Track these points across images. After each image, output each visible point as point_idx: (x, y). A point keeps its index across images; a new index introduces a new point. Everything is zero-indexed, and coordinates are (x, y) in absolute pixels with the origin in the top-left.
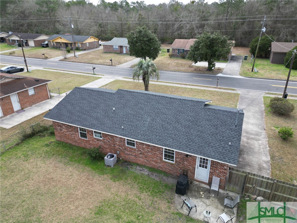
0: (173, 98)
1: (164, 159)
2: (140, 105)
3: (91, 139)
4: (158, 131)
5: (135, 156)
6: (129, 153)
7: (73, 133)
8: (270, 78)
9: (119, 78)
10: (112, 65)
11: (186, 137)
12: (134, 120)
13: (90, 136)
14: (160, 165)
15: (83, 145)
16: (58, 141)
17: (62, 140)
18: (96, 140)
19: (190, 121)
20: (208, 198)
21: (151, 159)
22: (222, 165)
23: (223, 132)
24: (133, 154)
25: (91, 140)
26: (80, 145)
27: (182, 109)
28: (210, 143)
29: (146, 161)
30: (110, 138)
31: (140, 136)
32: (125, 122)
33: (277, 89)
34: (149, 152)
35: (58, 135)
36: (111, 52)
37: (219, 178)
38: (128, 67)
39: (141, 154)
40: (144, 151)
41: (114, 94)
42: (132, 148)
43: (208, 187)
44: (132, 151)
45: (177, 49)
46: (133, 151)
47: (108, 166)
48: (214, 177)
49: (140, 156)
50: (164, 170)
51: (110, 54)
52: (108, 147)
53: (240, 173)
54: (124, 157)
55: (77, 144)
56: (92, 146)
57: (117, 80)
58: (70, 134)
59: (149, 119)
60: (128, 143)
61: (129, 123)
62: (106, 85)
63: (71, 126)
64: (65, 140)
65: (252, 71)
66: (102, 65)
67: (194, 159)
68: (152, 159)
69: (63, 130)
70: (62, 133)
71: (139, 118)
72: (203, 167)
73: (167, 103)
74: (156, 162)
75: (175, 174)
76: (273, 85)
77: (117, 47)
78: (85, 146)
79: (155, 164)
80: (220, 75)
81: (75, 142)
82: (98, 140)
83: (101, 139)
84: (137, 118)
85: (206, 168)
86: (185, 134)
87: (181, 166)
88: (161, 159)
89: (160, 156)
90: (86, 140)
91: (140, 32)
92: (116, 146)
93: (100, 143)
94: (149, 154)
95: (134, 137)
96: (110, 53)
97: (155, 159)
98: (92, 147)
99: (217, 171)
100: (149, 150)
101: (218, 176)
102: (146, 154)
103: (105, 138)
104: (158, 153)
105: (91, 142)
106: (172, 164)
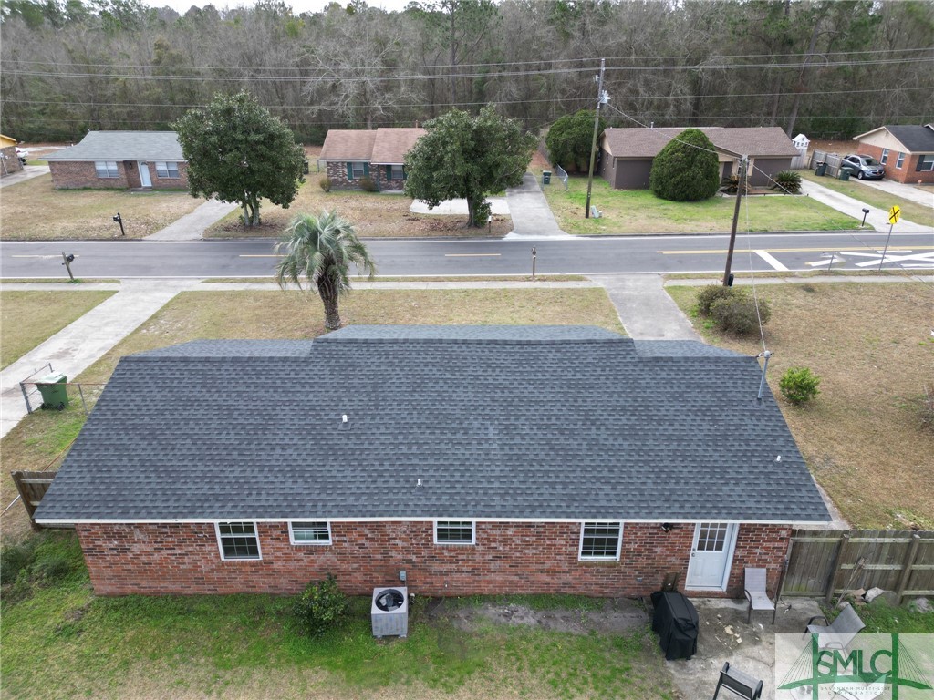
0: (529, 343)
1: (581, 558)
2: (431, 384)
3: (279, 554)
4: (547, 468)
5: (473, 572)
6: (446, 568)
7: (190, 549)
8: (644, 232)
9: (189, 282)
10: (123, 237)
11: (647, 468)
12: (442, 446)
13: (274, 542)
14: (568, 578)
15: (238, 585)
16: (108, 596)
17: (129, 589)
18: (301, 555)
19: (624, 409)
20: (754, 639)
21: (534, 567)
22: (775, 529)
23: (738, 427)
24: (464, 569)
25: (278, 559)
26: (222, 590)
27: (579, 376)
28: (724, 470)
29: (517, 578)
30: (367, 532)
31: (497, 501)
32: (415, 461)
33: (680, 262)
34: (528, 545)
35: (109, 572)
36: (89, 185)
37: (764, 570)
38: (194, 240)
39: (495, 559)
40: (507, 548)
41: (306, 361)
42: (463, 549)
43: (728, 604)
44: (460, 557)
45: (343, 163)
46: (465, 557)
47: (388, 638)
48: (748, 570)
49: (492, 566)
50: (582, 590)
51: (86, 193)
52: (355, 566)
53: (823, 540)
54: (425, 588)
55: (206, 590)
56: (282, 580)
57: (183, 293)
58: (173, 558)
59: (492, 432)
60: (443, 534)
61: (432, 462)
62: (155, 317)
63: (176, 526)
64: (144, 584)
65: (587, 216)
66: (77, 239)
67: (687, 531)
68: (540, 567)
69: (136, 548)
70: (127, 562)
71: (458, 436)
72: (710, 548)
73: (521, 364)
74: (553, 573)
75: (621, 593)
76: (665, 252)
77: (114, 167)
78: (251, 584)
79: (546, 579)
80: (511, 237)
81: (200, 580)
82: (311, 551)
83: (329, 542)
84: (449, 435)
85: (720, 547)
86: (637, 457)
87: (643, 562)
88: (572, 558)
89: (570, 549)
90: (252, 565)
91: (228, 112)
92: (393, 554)
93: (321, 559)
94: (527, 551)
95: (479, 508)
96: (85, 189)
97: (548, 565)
98: (284, 583)
99: (758, 551)
100: (528, 539)
101: (761, 564)
102: (518, 554)
103: (345, 539)
104: (563, 542)
105: (277, 565)
106: (610, 565)
